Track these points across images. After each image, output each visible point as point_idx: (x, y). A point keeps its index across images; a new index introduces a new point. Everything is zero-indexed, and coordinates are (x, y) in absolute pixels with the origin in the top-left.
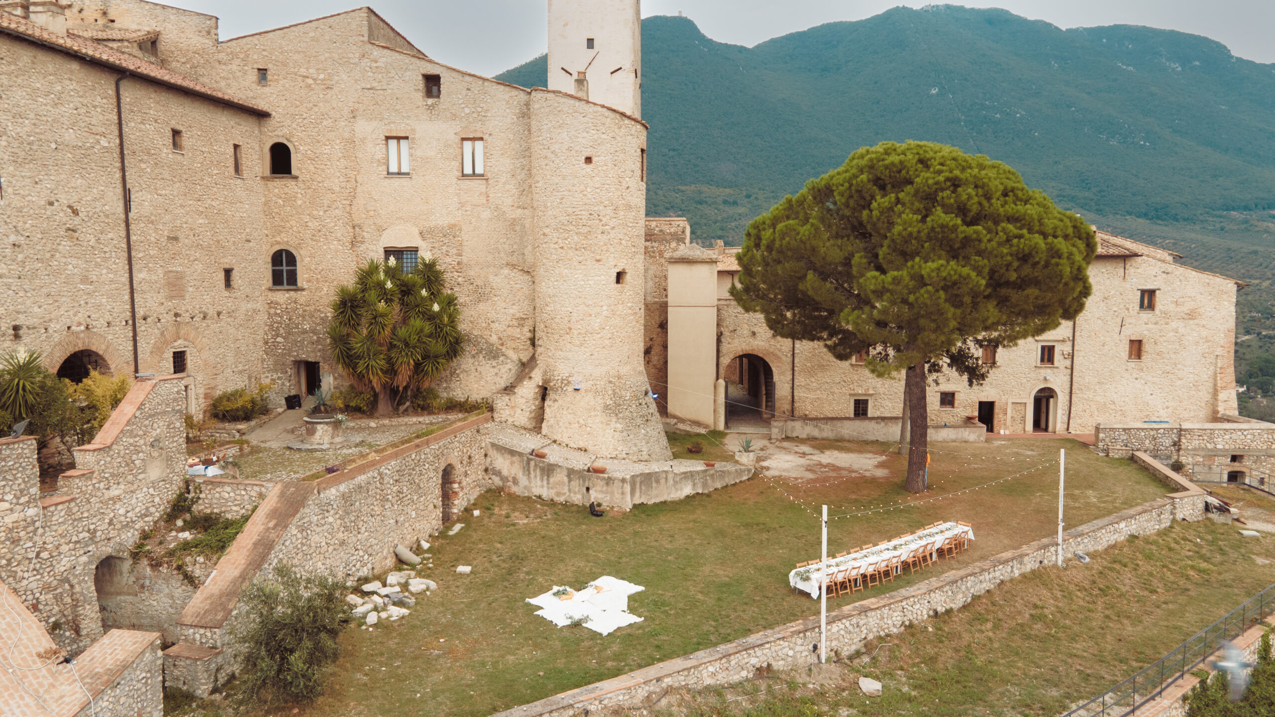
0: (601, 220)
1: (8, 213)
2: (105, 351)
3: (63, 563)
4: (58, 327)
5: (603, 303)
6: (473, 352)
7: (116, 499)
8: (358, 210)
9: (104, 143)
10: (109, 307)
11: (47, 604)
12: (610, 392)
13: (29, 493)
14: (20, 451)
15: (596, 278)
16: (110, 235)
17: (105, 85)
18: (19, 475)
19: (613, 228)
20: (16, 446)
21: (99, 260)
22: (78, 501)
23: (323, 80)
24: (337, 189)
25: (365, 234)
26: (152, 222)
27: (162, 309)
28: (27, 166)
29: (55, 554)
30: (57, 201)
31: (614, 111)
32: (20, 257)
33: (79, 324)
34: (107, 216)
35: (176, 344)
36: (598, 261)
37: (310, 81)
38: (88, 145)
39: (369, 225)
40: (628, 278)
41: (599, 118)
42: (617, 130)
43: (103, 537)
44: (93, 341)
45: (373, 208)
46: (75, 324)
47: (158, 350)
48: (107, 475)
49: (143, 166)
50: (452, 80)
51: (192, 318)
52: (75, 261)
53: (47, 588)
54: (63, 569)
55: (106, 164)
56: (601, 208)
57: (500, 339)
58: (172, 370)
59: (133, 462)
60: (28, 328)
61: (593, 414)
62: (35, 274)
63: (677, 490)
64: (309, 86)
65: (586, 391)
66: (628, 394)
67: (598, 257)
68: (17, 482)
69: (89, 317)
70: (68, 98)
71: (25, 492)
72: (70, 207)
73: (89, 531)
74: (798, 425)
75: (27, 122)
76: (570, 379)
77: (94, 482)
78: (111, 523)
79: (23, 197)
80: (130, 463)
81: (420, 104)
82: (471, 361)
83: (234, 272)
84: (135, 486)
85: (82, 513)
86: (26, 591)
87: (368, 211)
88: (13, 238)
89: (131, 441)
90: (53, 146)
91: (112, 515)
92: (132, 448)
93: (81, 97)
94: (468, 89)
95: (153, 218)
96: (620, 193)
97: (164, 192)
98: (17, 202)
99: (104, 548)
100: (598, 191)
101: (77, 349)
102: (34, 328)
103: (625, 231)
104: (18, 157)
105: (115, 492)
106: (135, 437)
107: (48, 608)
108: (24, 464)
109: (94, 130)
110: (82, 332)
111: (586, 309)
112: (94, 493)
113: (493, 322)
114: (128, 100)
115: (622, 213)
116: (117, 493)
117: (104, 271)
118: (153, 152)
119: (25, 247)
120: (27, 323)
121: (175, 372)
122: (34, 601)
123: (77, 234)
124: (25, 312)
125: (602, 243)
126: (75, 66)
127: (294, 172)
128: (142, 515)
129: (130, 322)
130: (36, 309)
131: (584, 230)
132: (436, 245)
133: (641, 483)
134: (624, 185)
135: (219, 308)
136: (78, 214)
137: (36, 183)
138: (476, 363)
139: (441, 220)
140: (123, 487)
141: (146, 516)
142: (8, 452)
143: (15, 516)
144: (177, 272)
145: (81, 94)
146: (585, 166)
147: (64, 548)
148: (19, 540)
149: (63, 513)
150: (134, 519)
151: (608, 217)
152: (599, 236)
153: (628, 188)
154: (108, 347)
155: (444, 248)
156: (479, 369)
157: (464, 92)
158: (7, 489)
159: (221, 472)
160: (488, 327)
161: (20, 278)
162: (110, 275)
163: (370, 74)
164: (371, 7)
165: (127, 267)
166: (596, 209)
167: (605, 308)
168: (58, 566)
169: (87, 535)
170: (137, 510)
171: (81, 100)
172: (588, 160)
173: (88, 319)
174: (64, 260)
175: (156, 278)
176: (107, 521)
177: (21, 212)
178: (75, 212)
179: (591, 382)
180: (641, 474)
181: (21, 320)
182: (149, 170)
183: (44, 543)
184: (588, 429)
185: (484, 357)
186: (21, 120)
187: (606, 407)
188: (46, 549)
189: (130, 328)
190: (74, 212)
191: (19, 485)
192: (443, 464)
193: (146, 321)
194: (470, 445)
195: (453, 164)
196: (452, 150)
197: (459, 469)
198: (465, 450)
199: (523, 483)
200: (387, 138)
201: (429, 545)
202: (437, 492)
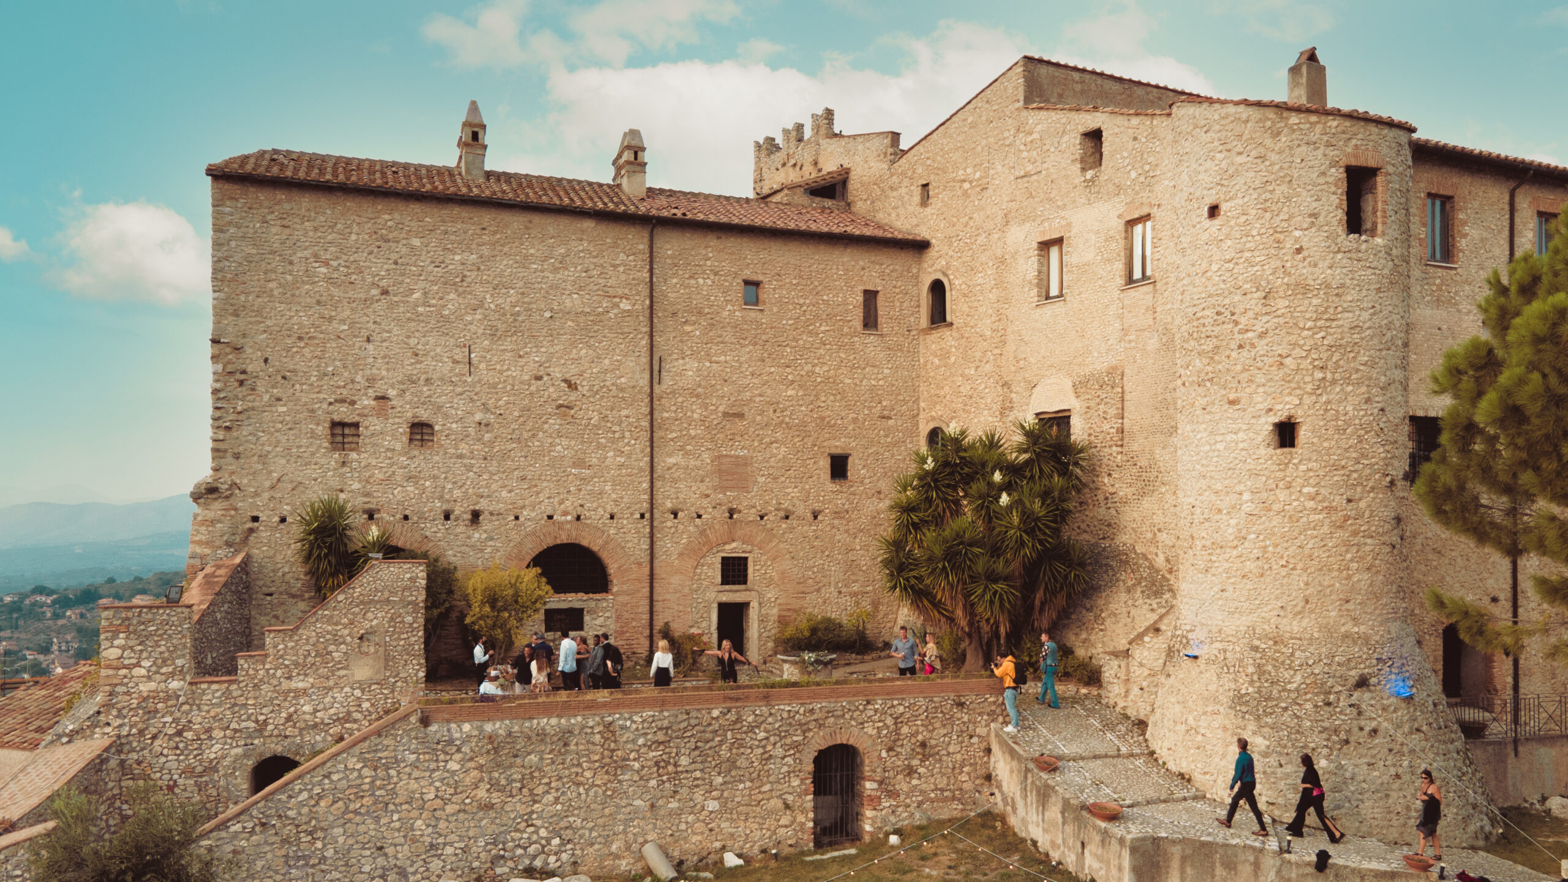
0: (1236, 323)
1: (477, 389)
2: (603, 547)
3: (214, 749)
4: (533, 514)
5: (1242, 487)
6: (1130, 583)
7: (299, 693)
8: (1007, 360)
9: (625, 305)
10: (614, 496)
11: (185, 790)
12: (1251, 669)
13: (174, 664)
14: (165, 617)
15: (1229, 437)
16: (624, 413)
17: (636, 240)
18: (163, 643)
19: (1262, 335)
20: (161, 611)
21: (603, 441)
22: (241, 685)
23: (979, 179)
24: (988, 333)
25: (1013, 395)
26: (698, 396)
27: (705, 502)
28: (509, 339)
29: (203, 737)
30: (549, 375)
31: (1259, 104)
32: (487, 437)
33: (565, 513)
34: (622, 390)
35: (727, 547)
36: (1232, 403)
37: (966, 185)
38: (600, 310)
39: (1020, 382)
40: (1303, 434)
41: (1230, 127)
42: (1268, 142)
43: (276, 732)
44: (583, 534)
45: (1023, 356)
46: (558, 512)
47: (695, 553)
48: (286, 662)
49: (688, 328)
50: (1117, 130)
51: (762, 517)
52: (565, 442)
53: (188, 772)
54: (213, 756)
55: (626, 330)
56: (1237, 298)
57: (1168, 560)
58: (719, 579)
59: (329, 653)
60: (491, 514)
61: (1209, 709)
62: (505, 455)
64: (966, 194)
65: (1208, 662)
66: (1298, 678)
67: (1232, 397)
68: (158, 649)
69: (582, 506)
70: (576, 260)
71: (169, 662)
72: (565, 381)
73: (257, 721)
75: (512, 292)
76: (1190, 636)
77: (267, 666)
78: (289, 718)
79: (501, 372)
80: (324, 655)
81: (1077, 181)
82: (1123, 596)
83: (850, 460)
84: (331, 683)
85: (247, 699)
86: (162, 769)
87: (1018, 362)
88: (478, 417)
89: (330, 628)
90: (548, 314)
91: (292, 709)
92: (328, 637)
93: (595, 257)
94: (1135, 139)
95: (700, 390)
96: (1279, 263)
97: (722, 358)
98: (491, 377)
99: (273, 746)
100: (1231, 265)
101: (558, 542)
102: (498, 514)
103: (1293, 338)
104: (497, 330)
105: (299, 684)
106: (336, 624)
107: (187, 795)
108: (170, 632)
109: (611, 291)
110: (570, 522)
111: (1213, 497)
112: (266, 680)
113: (1159, 530)
114: (669, 252)
115: (1282, 303)
116: (301, 685)
117: (611, 454)
118: (706, 310)
119: (497, 426)
120: (491, 509)
121: (723, 583)
122: (171, 783)
123: (573, 412)
124: (489, 496)
125: (1239, 368)
126: (588, 224)
127: (948, 318)
128: (338, 719)
129: (647, 515)
130: (504, 494)
131: (1209, 345)
132: (1092, 404)
133: (1184, 859)
134: (1289, 244)
135: (817, 506)
136: (576, 389)
137: (520, 356)
138: (1130, 602)
139: (1099, 363)
140: (311, 680)
141: (347, 721)
142: (150, 616)
143: (152, 685)
144: (738, 457)
145: (594, 254)
146: (1207, 223)
147: (217, 734)
148: (156, 711)
149: (218, 694)
150: (327, 721)
151: (1250, 314)
152: (1234, 354)
153: (1299, 251)
154: (606, 543)
155: (1101, 407)
156: (1133, 612)
157: (1130, 145)
158: (144, 655)
159: (499, 692)
160: (1154, 541)
161: (485, 459)
162: (618, 459)
163: (1025, 154)
164: (1030, 54)
165: (649, 450)
166: (1227, 301)
167: (1246, 496)
168: (207, 751)
169: (253, 725)
170: (332, 711)
171: (595, 260)
172: (1214, 211)
173: (579, 509)
174: (550, 440)
175: (699, 463)
176: (284, 715)
177: (495, 388)
178: (572, 386)
179: (1218, 645)
180: (1183, 841)
181: (483, 505)
182: (698, 333)
183: (190, 722)
184: (1200, 738)
185: (1143, 592)
186: (504, 291)
187: (1239, 699)
188: (190, 729)
189: (646, 522)
190: (570, 386)
191: (161, 653)
192: (820, 741)
193: (676, 515)
194: (928, 724)
195: (1119, 266)
196: (1118, 246)
197: (880, 758)
198: (905, 730)
199: (1021, 811)
200: (1045, 246)
201: (741, 862)
202: (796, 783)
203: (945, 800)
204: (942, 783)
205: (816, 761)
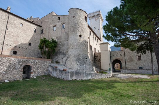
0: (76, 26)
6: (61, 54)
9: (4, 20)
12: (77, 57)
15: (75, 36)
24: (47, 34)
27: (12, 44)
35: (14, 50)
40: (82, 36)
45: (51, 35)
47: (9, 50)
51: (19, 47)
55: (4, 23)
61: (73, 61)
63: (86, 77)
64: (46, 22)
67: (75, 32)
74: (126, 70)
81: (57, 21)
83: (31, 44)
95: (13, 32)
97: (16, 30)
103: (81, 28)
109: (2, 18)
113: (64, 49)
114: (11, 17)
115: (80, 25)
121: (13, 54)
127: (43, 33)
129: (3, 44)
131: (73, 28)
135: (27, 48)
138: (61, 56)
139: (59, 35)
144: (17, 40)
146: (73, 18)
152: (76, 29)
153: (81, 21)
155: (59, 39)
163: (52, 19)
166: (75, 24)
175: (11, 40)
182: (14, 26)
184: (72, 64)
185: (63, 55)
192: (25, 64)
193: (7, 45)
194: (41, 64)
195: (61, 27)
196: (61, 26)
197: (34, 67)
198: (38, 64)
199: (52, 73)
200: (54, 26)
201: (8, 81)
202: (20, 70)
203: (42, 73)
204: (42, 71)
205: (24, 67)
